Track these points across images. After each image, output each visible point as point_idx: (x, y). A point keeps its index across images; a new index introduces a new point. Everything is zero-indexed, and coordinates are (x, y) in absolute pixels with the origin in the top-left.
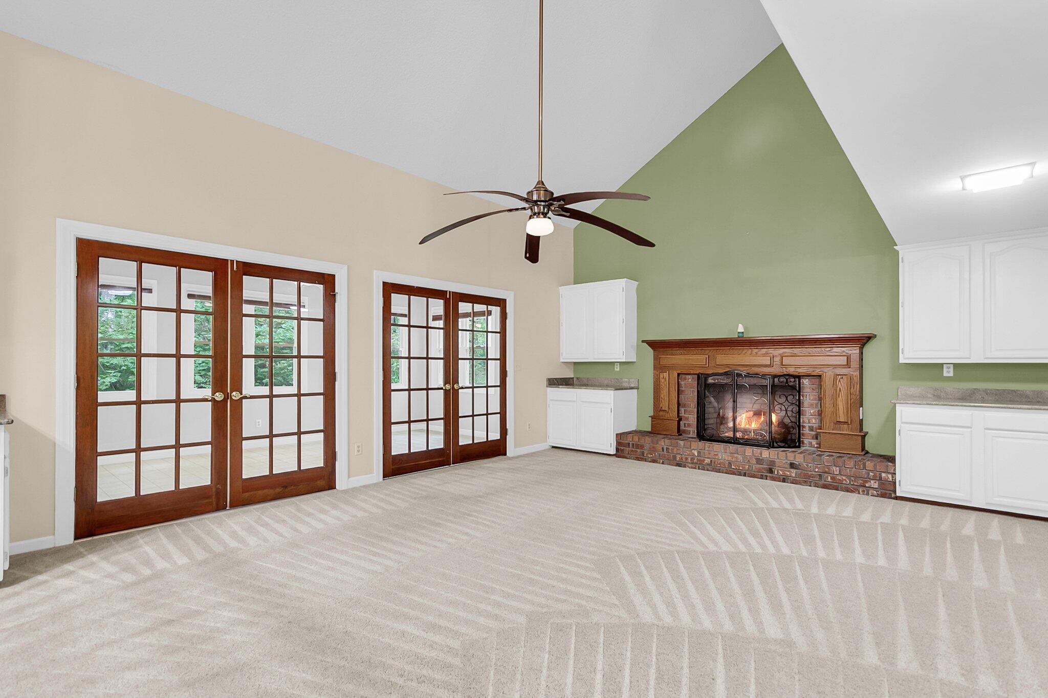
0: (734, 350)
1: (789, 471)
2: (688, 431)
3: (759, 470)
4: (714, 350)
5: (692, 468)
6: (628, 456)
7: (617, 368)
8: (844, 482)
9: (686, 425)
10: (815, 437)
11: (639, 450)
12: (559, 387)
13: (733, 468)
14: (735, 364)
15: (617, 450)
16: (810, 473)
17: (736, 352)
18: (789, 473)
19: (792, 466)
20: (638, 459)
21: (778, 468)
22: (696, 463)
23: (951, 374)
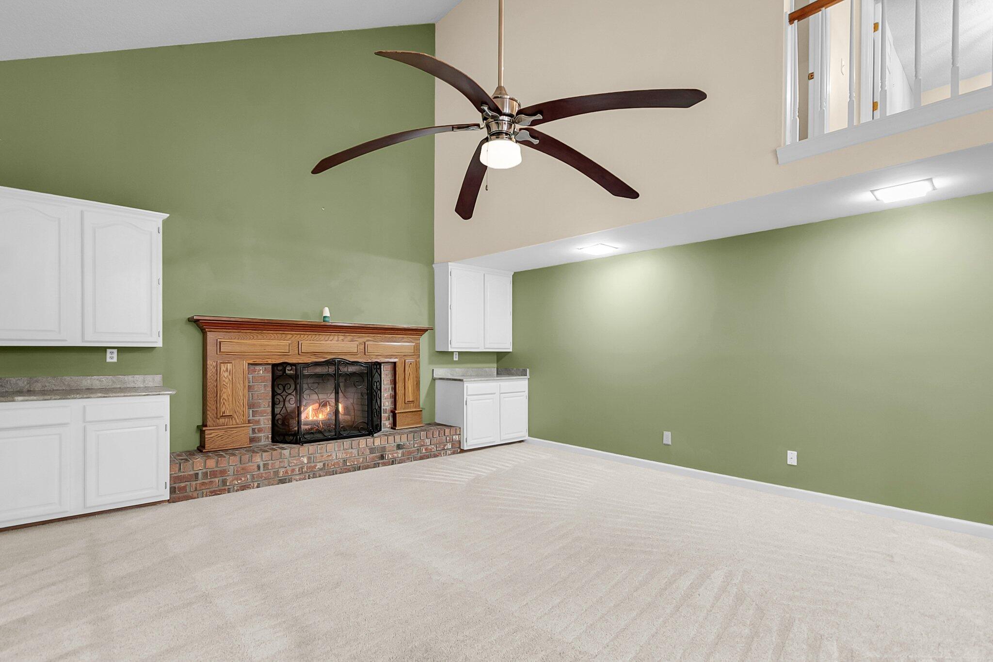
0: (321, 336)
1: (396, 453)
2: (258, 438)
3: (373, 459)
4: (298, 334)
5: (300, 479)
6: (195, 494)
7: (112, 358)
8: (433, 450)
9: (256, 430)
10: (388, 419)
11: (217, 480)
12: (13, 401)
13: (348, 466)
14: (322, 351)
15: (173, 490)
16: (411, 450)
17: (322, 338)
18: (396, 455)
19: (399, 447)
20: (214, 493)
21: (388, 453)
22: (306, 472)
23: (457, 359)
